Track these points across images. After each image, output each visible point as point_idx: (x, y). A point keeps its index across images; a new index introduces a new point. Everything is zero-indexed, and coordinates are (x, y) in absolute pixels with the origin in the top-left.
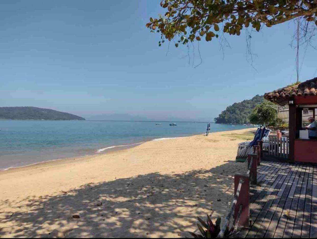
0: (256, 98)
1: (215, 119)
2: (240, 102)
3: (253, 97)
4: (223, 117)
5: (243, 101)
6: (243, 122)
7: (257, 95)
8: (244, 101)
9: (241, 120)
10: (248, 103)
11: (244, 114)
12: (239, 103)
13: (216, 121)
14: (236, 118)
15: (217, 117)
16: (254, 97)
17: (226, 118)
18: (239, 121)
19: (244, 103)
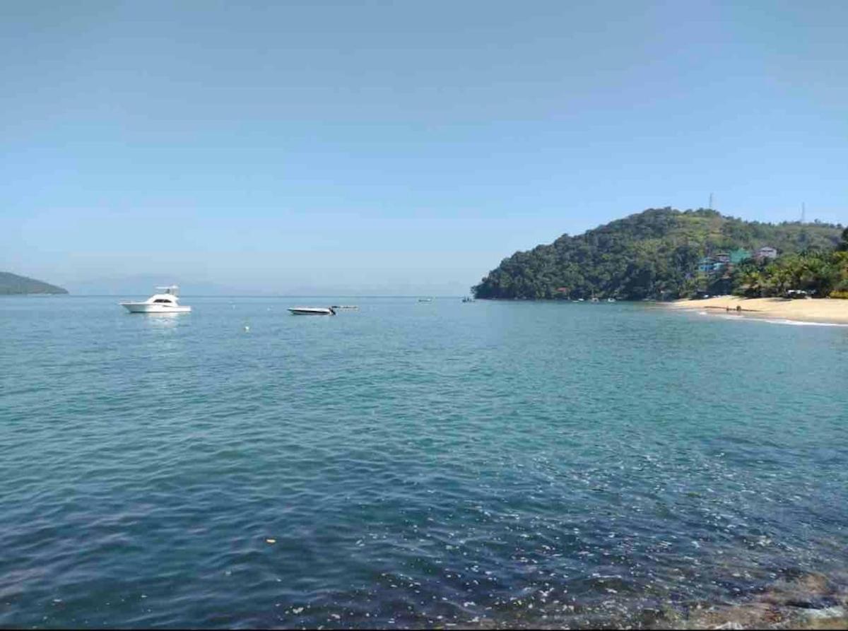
0: (564, 242)
1: (473, 288)
2: (530, 249)
3: (557, 238)
4: (494, 283)
5: (535, 247)
6: (543, 294)
7: (565, 235)
8: (539, 248)
9: (539, 291)
10: (548, 253)
11: (544, 276)
12: (527, 252)
13: (476, 292)
14: (525, 287)
15: (477, 284)
16: (560, 239)
17: (502, 286)
18: (535, 293)
19: (540, 253)
